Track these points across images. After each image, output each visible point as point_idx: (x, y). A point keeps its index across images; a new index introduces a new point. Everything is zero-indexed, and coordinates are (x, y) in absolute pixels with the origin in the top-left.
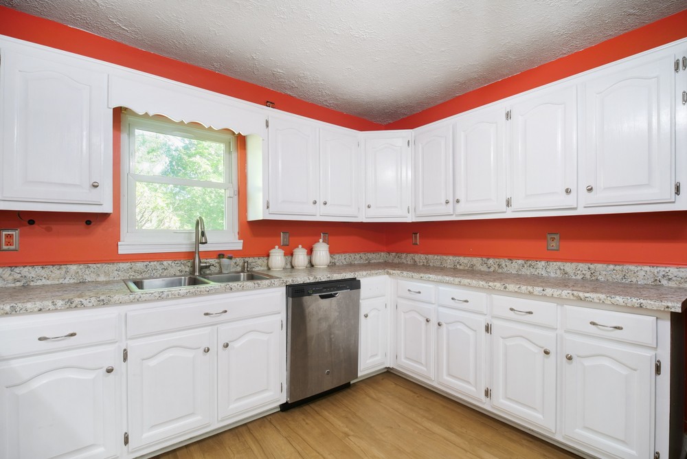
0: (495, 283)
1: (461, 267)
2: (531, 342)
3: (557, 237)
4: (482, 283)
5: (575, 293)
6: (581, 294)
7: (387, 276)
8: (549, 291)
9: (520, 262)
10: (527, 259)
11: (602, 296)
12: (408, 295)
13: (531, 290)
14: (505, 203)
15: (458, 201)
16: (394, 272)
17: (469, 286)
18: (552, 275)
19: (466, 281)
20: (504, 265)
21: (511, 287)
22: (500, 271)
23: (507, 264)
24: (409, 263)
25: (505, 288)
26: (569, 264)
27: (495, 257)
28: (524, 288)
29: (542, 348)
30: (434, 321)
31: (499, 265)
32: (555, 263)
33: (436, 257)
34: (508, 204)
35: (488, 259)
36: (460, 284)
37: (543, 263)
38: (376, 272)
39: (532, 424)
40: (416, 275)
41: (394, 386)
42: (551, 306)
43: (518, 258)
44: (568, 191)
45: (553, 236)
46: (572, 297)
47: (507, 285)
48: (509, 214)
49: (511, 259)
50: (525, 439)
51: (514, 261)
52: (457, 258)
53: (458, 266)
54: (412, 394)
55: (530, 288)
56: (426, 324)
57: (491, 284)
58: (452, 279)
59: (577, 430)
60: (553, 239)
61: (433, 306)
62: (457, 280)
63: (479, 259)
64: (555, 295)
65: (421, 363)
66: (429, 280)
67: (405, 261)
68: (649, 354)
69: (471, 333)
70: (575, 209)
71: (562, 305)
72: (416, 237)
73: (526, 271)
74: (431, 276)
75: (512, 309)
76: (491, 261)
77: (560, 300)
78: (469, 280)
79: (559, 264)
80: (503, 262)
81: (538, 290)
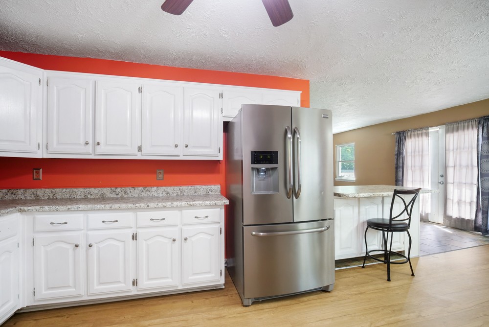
0: (140, 204)
1: (92, 197)
2: (164, 237)
3: (162, 172)
4: (130, 205)
5: (189, 203)
6: (191, 203)
7: (18, 214)
8: (175, 204)
9: (140, 188)
10: (145, 186)
11: (201, 202)
12: (51, 227)
13: (165, 205)
14: (137, 149)
15: (98, 144)
16: (29, 208)
17: (120, 209)
18: (161, 195)
19: (116, 206)
20: (129, 192)
21: (152, 205)
22: (126, 196)
23: (131, 191)
24: (28, 198)
25: (148, 206)
26: (170, 187)
27: (121, 186)
28: (160, 204)
29: (171, 238)
30: (83, 245)
31: (125, 192)
32: (162, 188)
33: (64, 190)
34: (140, 149)
35: (116, 188)
36: (111, 209)
37: (155, 188)
38: (7, 211)
39: (165, 288)
40: (61, 208)
41: (35, 322)
42: (176, 213)
43: (139, 186)
44: (176, 146)
45: (160, 171)
46: (187, 205)
47: (149, 204)
48: (139, 157)
49: (134, 187)
50: (160, 300)
51: (136, 189)
52: (88, 189)
53: (89, 196)
54: (60, 319)
55: (164, 204)
56: (74, 250)
57: (137, 205)
58: (103, 206)
59: (190, 278)
60: (160, 173)
61: (82, 232)
62: (108, 206)
63: (109, 189)
64: (178, 206)
65: (69, 286)
66: (78, 210)
67: (22, 197)
68: (217, 226)
69: (120, 244)
70: (179, 156)
71: (181, 211)
72: (38, 173)
73: (144, 194)
74: (80, 206)
75: (151, 220)
76: (119, 190)
77: (180, 208)
78: (119, 205)
79: (164, 188)
80: (128, 190)
81: (169, 204)
